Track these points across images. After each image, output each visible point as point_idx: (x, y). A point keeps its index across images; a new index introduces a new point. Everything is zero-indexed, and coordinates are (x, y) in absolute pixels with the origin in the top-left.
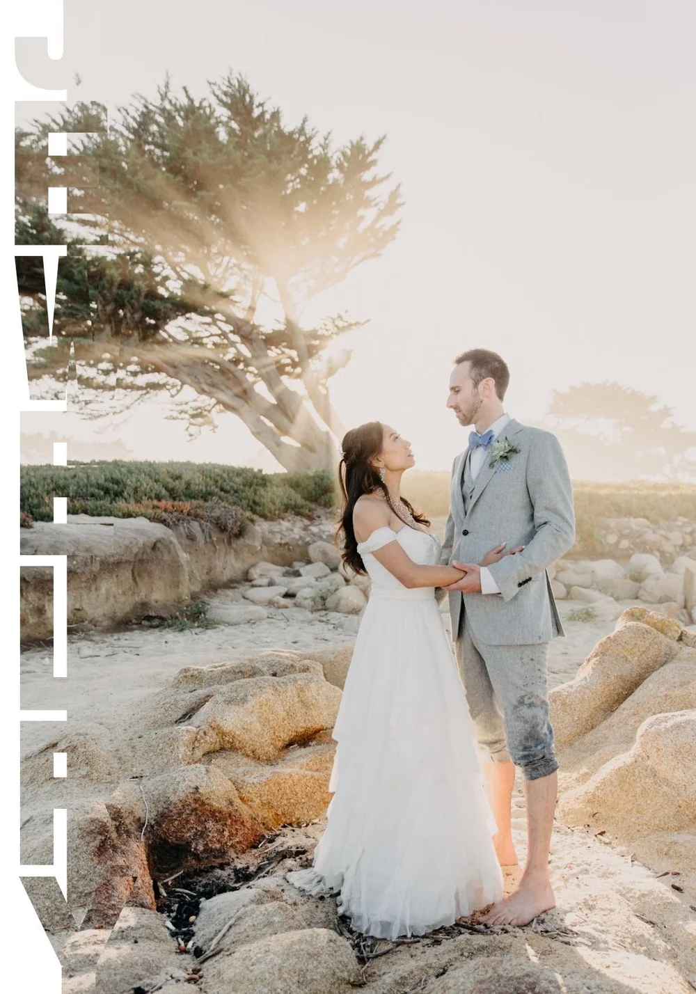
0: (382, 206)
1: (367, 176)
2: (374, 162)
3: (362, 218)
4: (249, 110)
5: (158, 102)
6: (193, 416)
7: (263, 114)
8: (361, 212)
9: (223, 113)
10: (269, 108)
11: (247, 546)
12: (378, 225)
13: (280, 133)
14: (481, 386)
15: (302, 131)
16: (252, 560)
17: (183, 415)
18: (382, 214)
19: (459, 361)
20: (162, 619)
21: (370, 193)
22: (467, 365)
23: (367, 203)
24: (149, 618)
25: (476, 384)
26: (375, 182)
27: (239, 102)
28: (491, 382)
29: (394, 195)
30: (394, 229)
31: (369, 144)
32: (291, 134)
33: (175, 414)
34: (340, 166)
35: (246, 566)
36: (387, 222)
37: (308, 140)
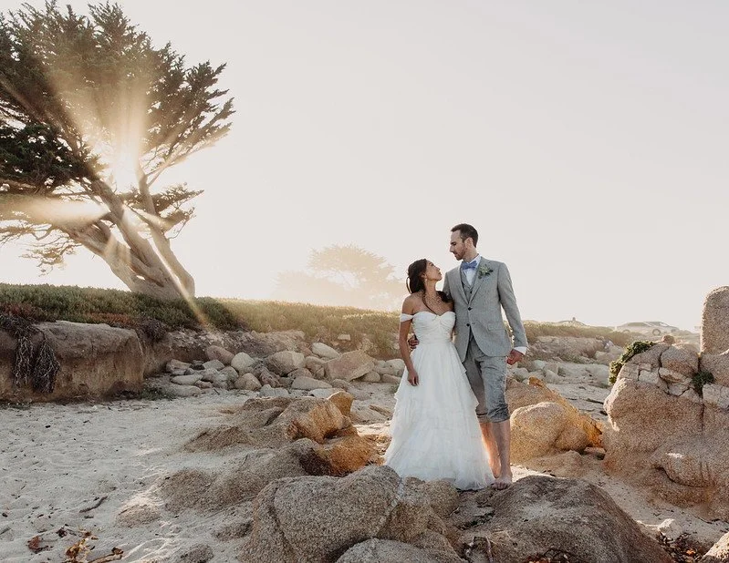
0: (218, 112)
1: (210, 90)
2: (215, 80)
3: (203, 118)
4: (122, 30)
5: (44, 13)
6: (46, 256)
7: (131, 35)
8: (203, 114)
9: (99, 30)
10: (138, 31)
11: (164, 348)
12: (214, 125)
13: (148, 49)
14: (466, 242)
15: (164, 52)
16: (166, 359)
17: (38, 255)
18: (218, 117)
19: (454, 230)
20: (133, 393)
21: (211, 102)
22: (458, 232)
23: (205, 107)
24: (125, 393)
25: (463, 242)
26: (217, 94)
27: (113, 22)
28: (471, 239)
29: (228, 105)
30: (226, 128)
31: (214, 68)
32: (157, 53)
33: (30, 253)
34: (190, 80)
35: (162, 363)
36: (221, 123)
37: (171, 59)
